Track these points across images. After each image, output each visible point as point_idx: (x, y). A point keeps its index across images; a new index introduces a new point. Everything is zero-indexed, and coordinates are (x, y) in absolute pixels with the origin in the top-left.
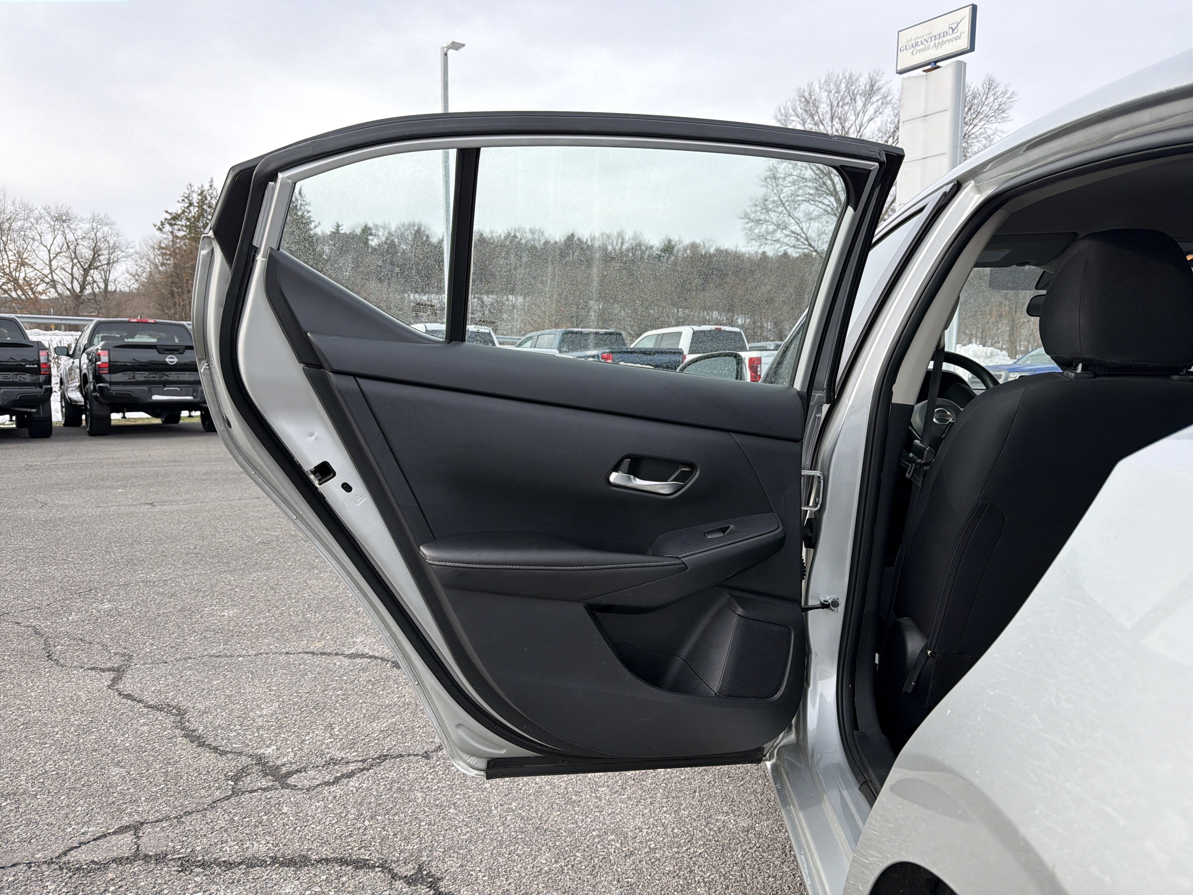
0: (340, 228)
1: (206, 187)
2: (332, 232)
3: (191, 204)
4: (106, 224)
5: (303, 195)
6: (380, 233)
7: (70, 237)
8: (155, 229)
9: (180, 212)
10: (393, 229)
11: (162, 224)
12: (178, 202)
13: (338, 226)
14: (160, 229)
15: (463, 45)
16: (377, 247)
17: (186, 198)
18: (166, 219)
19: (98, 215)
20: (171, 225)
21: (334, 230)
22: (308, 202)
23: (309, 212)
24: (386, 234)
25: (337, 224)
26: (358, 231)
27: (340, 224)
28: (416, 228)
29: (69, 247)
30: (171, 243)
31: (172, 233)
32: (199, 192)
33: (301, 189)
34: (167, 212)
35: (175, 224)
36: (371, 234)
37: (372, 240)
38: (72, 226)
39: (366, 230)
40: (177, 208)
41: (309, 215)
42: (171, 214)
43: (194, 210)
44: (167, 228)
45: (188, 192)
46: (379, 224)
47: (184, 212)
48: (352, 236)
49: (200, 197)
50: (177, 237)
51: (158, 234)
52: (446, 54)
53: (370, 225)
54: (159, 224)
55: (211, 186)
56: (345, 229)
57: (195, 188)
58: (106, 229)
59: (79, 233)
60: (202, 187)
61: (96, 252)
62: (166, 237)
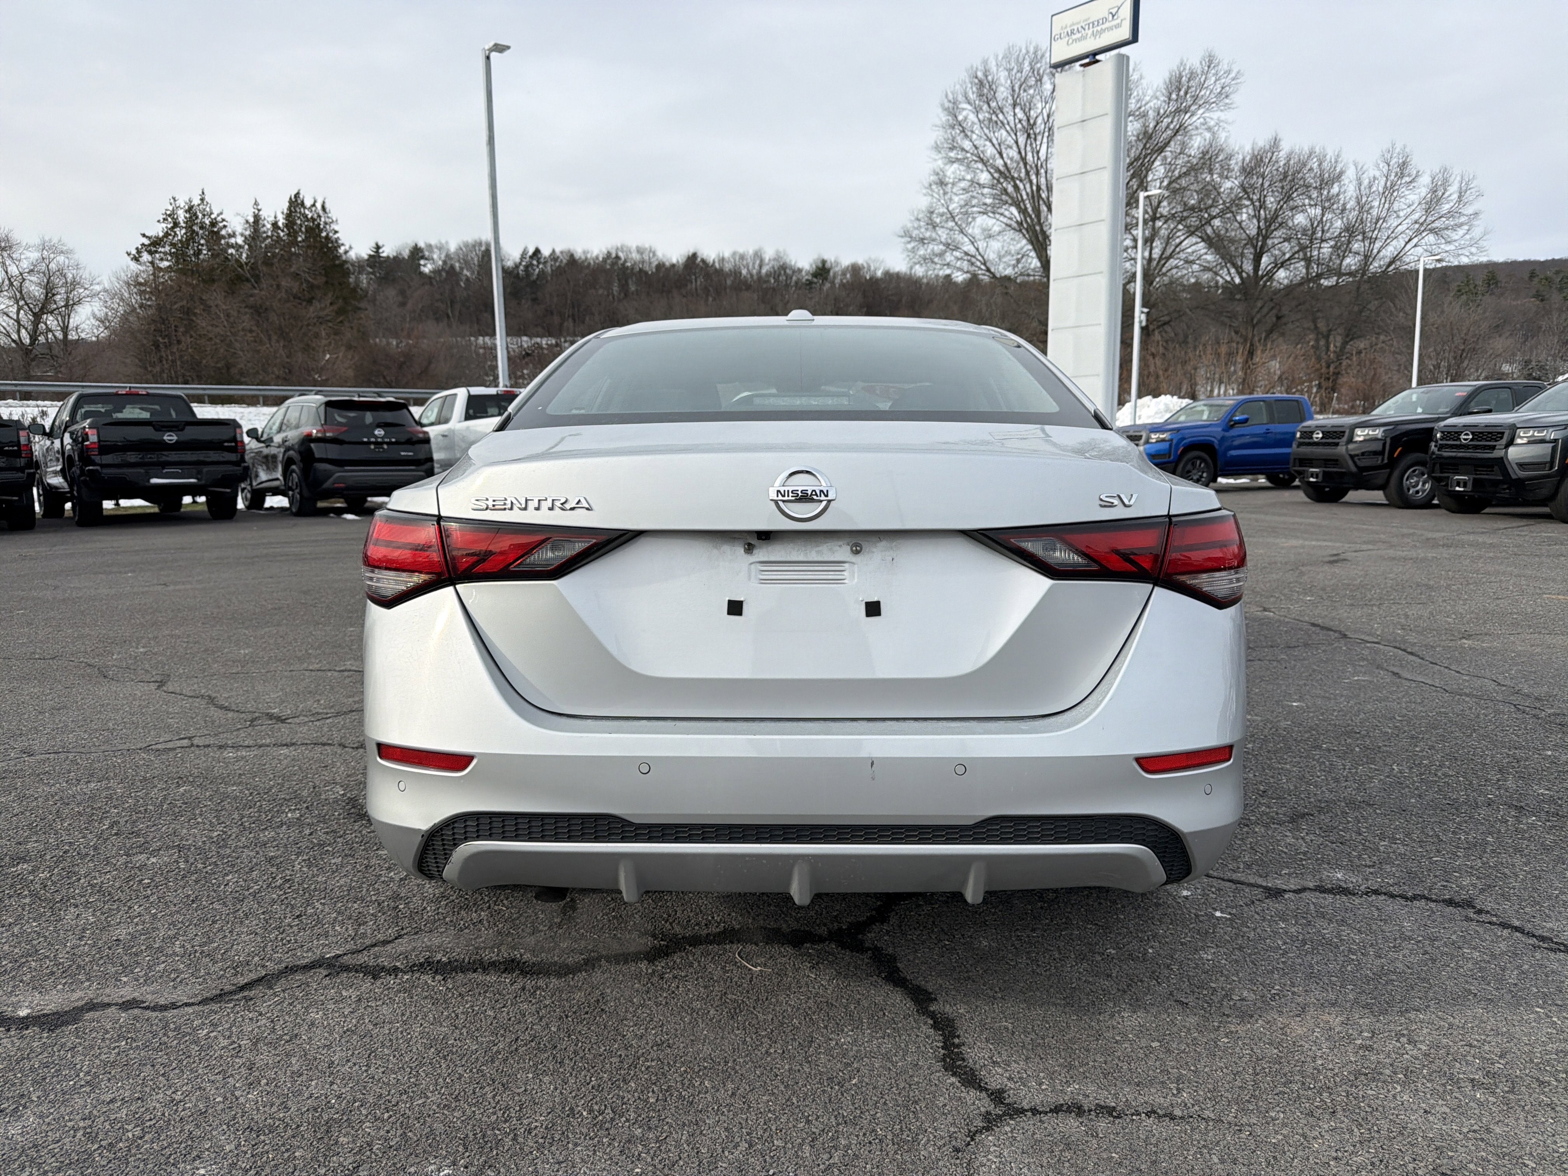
0: (381, 251)
1: (196, 201)
2: (370, 256)
3: (176, 224)
4: (62, 252)
5: (327, 210)
6: (435, 256)
7: (13, 270)
8: (129, 259)
9: (161, 234)
10: (453, 248)
11: (139, 251)
12: (159, 221)
13: (378, 247)
14: (136, 259)
15: (508, 47)
16: (432, 275)
17: (170, 215)
18: (143, 245)
19: (50, 241)
20: (150, 253)
21: (372, 253)
22: (334, 219)
23: (336, 232)
24: (443, 257)
25: (377, 244)
26: (406, 254)
27: (380, 244)
28: (483, 248)
29: (11, 284)
30: (152, 277)
31: (152, 263)
32: (187, 207)
33: (324, 202)
34: (144, 235)
35: (156, 252)
36: (423, 257)
37: (425, 266)
38: (14, 256)
39: (417, 253)
40: (158, 230)
41: (336, 236)
42: (149, 238)
43: (181, 233)
44: (146, 257)
45: (171, 208)
46: (433, 243)
47: (167, 235)
48: (396, 261)
49: (188, 215)
50: (161, 269)
51: (134, 266)
52: (488, 58)
53: (422, 244)
54: (134, 252)
55: (202, 200)
56: (387, 251)
57: (181, 203)
58: (61, 259)
59: (25, 265)
60: (191, 202)
61: (49, 290)
62: (141, 269)
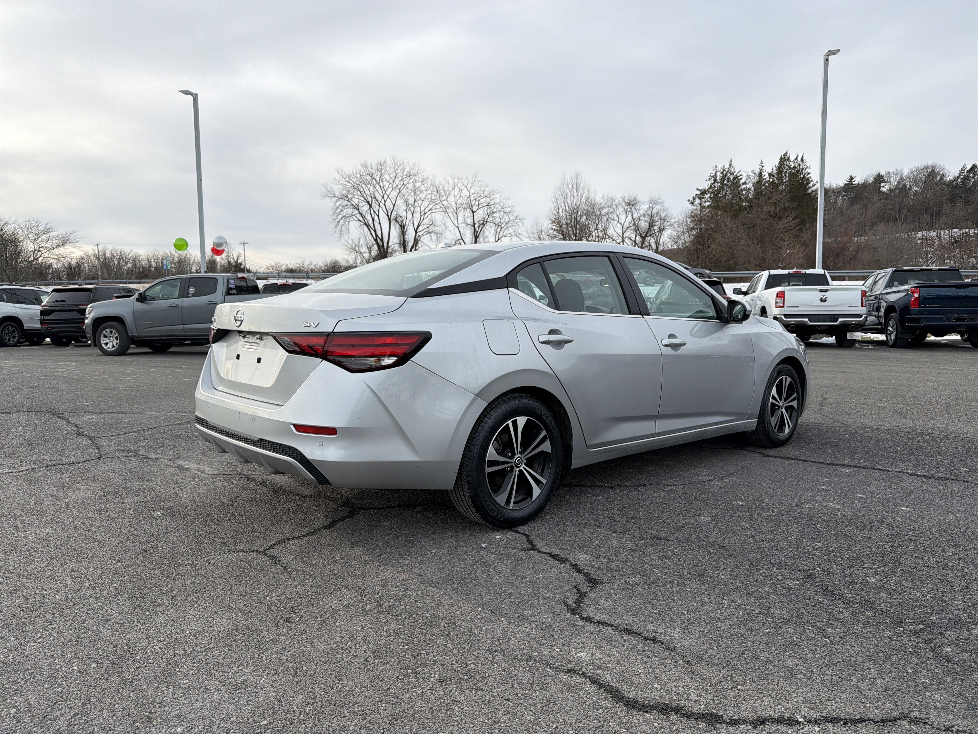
0: (853, 180)
1: (727, 167)
2: (845, 184)
3: (715, 181)
4: (659, 203)
5: (804, 161)
6: (892, 180)
7: (635, 216)
8: (688, 203)
9: (707, 188)
10: (906, 172)
11: (694, 199)
12: (706, 180)
13: (852, 178)
14: (692, 203)
15: (839, 51)
16: (888, 192)
17: (713, 177)
18: (697, 195)
19: (654, 198)
20: (700, 198)
21: (847, 183)
22: (808, 166)
23: (809, 174)
24: (898, 180)
25: (851, 176)
26: (871, 180)
27: (853, 176)
28: (929, 170)
29: (634, 223)
30: (699, 212)
31: (700, 204)
32: (722, 171)
33: (803, 156)
34: (698, 189)
35: (703, 198)
36: (883, 181)
37: (883, 187)
38: (637, 208)
39: (879, 179)
40: (705, 185)
41: (808, 176)
42: (700, 190)
43: (718, 185)
44: (697, 201)
45: (714, 172)
46: (891, 171)
47: (711, 187)
48: (865, 185)
49: (721, 175)
50: (704, 207)
51: (690, 207)
52: (827, 60)
53: (883, 173)
54: (692, 199)
55: (730, 165)
56: (858, 180)
57: (719, 168)
58: (658, 207)
59: (642, 212)
60: (724, 167)
61: (651, 224)
62: (696, 208)
